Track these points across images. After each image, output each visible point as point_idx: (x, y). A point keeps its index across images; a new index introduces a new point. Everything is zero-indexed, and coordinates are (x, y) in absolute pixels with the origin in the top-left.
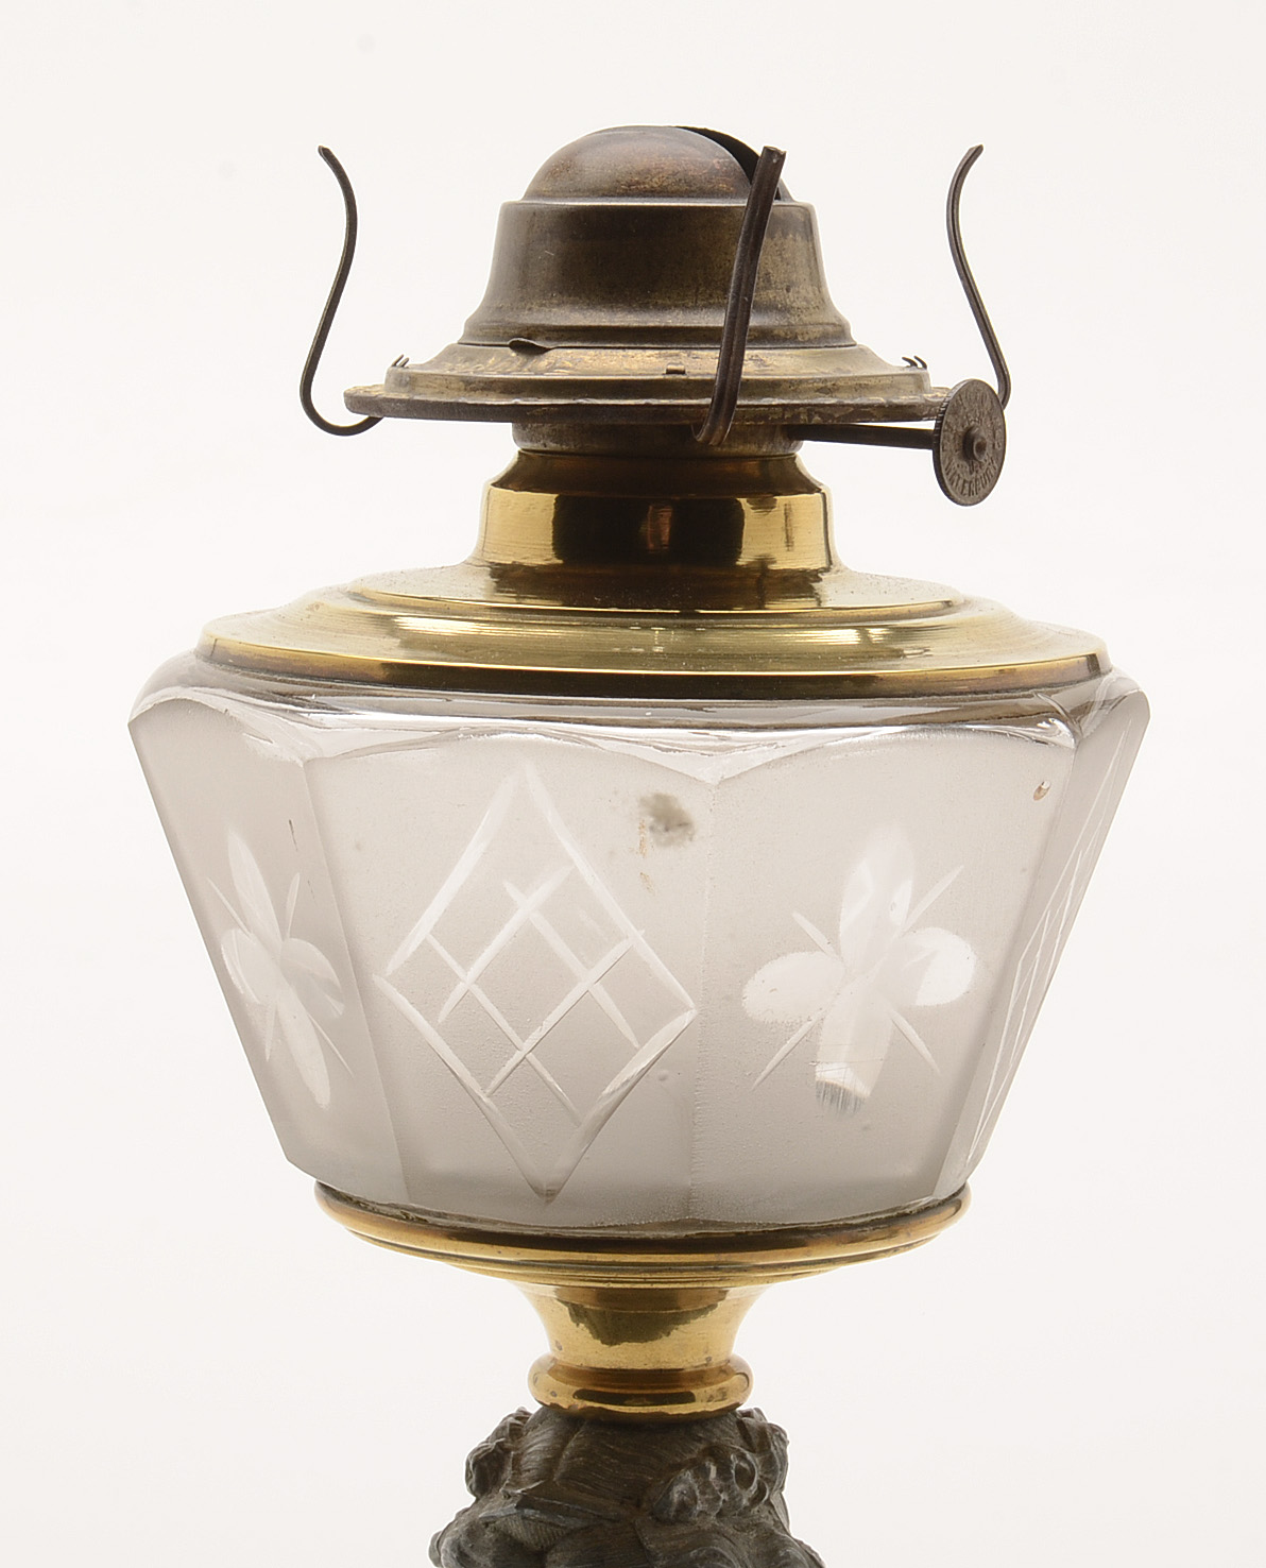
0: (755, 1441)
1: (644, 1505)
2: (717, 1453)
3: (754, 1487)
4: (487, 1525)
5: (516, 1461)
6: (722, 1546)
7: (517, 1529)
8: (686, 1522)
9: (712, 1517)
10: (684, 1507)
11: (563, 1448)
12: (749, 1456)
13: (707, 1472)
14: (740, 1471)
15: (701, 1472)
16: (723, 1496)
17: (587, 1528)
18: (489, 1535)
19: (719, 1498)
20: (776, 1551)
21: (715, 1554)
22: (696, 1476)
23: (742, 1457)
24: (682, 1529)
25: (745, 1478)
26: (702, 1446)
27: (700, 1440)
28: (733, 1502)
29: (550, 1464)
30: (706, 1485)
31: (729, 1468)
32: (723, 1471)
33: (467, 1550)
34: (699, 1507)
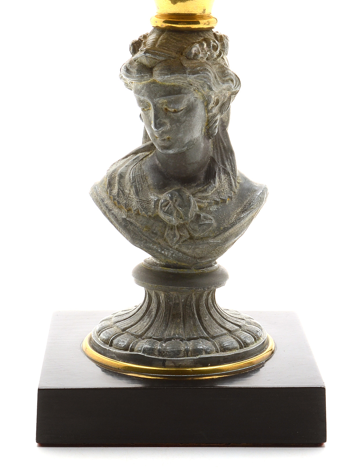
0: (219, 39)
1: (184, 54)
2: (207, 40)
3: (218, 52)
4: (135, 61)
5: (145, 43)
6: (208, 68)
7: (145, 61)
8: (196, 59)
9: (205, 59)
10: (196, 55)
11: (159, 38)
12: (217, 42)
13: (203, 45)
14: (214, 46)
15: (201, 45)
16: (208, 53)
17: (165, 60)
18: (136, 63)
19: (207, 53)
20: (224, 71)
21: (205, 69)
22: (200, 46)
23: (214, 42)
24: (195, 61)
25: (215, 48)
26: (202, 38)
27: (201, 37)
28: (212, 55)
29: (155, 43)
30: (203, 49)
31: (210, 44)
32: (208, 45)
33: (129, 68)
34: (201, 55)
